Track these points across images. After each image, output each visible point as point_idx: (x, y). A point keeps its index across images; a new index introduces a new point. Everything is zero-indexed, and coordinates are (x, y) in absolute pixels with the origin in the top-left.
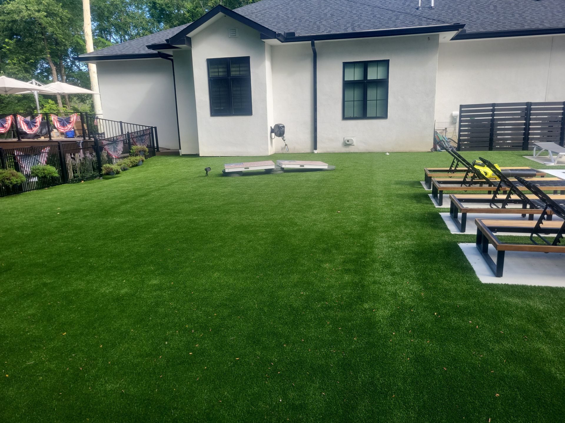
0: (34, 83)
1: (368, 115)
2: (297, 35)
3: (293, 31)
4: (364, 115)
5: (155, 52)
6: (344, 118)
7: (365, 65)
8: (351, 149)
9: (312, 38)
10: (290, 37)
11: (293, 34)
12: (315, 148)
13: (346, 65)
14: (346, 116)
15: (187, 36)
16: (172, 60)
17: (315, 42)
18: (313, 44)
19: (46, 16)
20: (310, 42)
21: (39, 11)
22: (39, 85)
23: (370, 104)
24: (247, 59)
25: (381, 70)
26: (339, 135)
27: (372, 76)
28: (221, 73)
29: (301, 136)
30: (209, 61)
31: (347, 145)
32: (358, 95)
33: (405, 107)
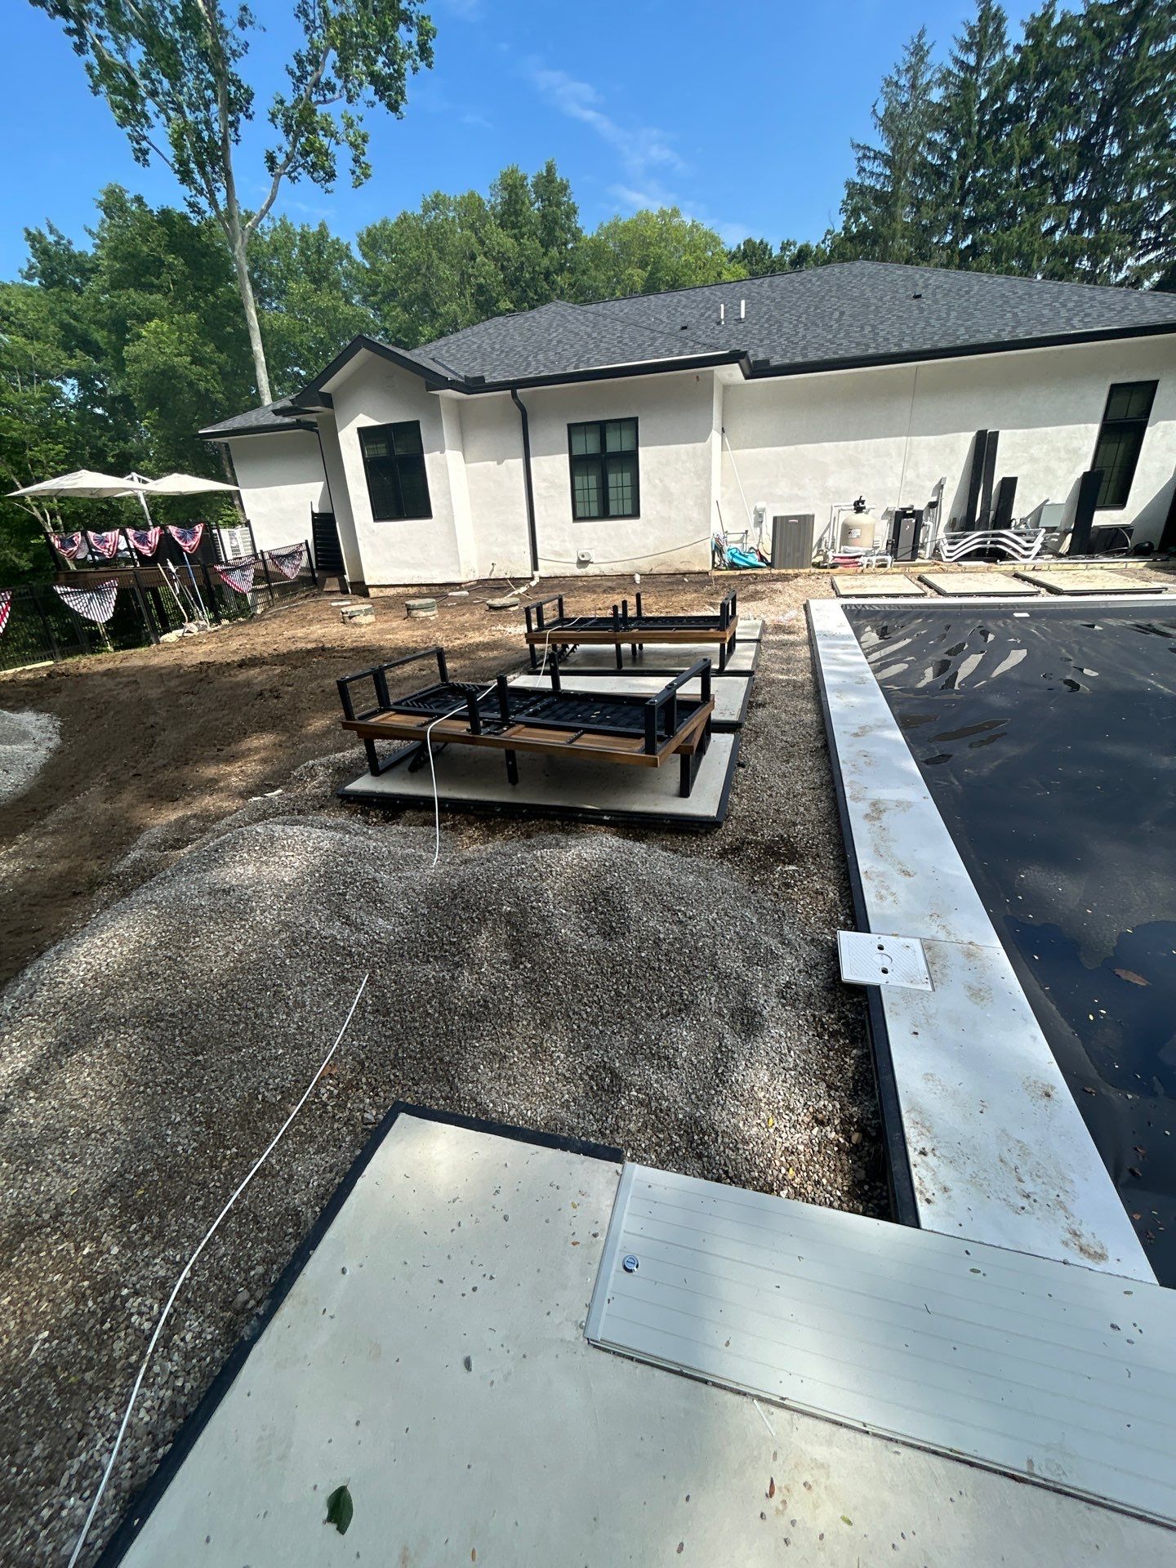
0: (136, 479)
1: (612, 512)
2: (488, 380)
3: (477, 374)
4: (605, 514)
5: (287, 420)
6: (576, 519)
7: (602, 427)
8: (591, 570)
9: (513, 386)
10: (475, 385)
11: (482, 378)
12: (535, 567)
13: (572, 428)
14: (579, 514)
15: (321, 390)
16: (317, 432)
17: (518, 391)
18: (514, 395)
19: (192, 363)
20: (509, 392)
21: (180, 355)
22: (145, 482)
23: (612, 493)
24: (417, 423)
25: (627, 435)
26: (569, 546)
27: (613, 445)
28: (381, 450)
29: (515, 549)
30: (362, 432)
31: (582, 563)
32: (593, 480)
33: (666, 497)
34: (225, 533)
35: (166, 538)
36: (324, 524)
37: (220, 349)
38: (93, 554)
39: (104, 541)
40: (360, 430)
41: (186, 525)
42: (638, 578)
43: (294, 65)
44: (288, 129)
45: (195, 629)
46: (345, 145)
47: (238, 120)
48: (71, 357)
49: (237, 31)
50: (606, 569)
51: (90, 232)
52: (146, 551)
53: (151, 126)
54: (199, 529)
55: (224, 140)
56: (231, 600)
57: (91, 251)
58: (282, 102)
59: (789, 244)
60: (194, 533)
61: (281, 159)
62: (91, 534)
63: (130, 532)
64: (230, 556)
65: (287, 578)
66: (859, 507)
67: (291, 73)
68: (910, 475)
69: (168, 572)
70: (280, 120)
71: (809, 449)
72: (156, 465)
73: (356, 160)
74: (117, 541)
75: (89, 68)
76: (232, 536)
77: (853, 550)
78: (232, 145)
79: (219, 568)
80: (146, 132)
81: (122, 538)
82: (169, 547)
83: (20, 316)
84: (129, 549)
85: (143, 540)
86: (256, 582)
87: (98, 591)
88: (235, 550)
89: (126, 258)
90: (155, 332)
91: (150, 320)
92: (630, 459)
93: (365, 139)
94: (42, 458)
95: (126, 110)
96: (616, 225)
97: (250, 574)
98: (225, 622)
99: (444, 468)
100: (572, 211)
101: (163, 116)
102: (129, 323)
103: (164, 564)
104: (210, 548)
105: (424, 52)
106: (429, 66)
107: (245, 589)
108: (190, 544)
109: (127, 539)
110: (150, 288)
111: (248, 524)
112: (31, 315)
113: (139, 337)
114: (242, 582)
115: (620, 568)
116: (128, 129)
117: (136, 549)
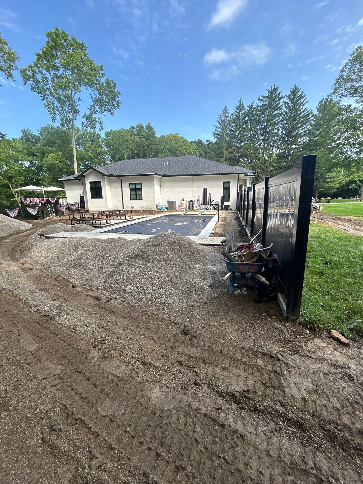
1: (138, 199)
4: (136, 199)
6: (131, 200)
7: (136, 184)
8: (134, 209)
9: (119, 176)
10: (111, 176)
11: (113, 175)
12: (123, 209)
13: (130, 184)
14: (132, 199)
15: (83, 175)
16: (81, 181)
18: (119, 178)
19: (59, 162)
21: (57, 161)
22: (44, 188)
23: (138, 195)
24: (100, 182)
25: (140, 185)
26: (130, 205)
27: (137, 187)
28: (94, 186)
29: (119, 205)
30: (90, 183)
31: (132, 208)
32: (134, 193)
33: (147, 197)
34: (61, 200)
35: (48, 200)
36: (82, 199)
37: (66, 159)
38: (31, 203)
39: (34, 200)
40: (90, 182)
41: (53, 197)
42: (141, 211)
43: (89, 107)
44: (87, 119)
45: (52, 217)
46: (98, 123)
47: (76, 116)
48: (29, 157)
49: (78, 102)
50: (137, 209)
51: (38, 131)
52: (43, 202)
53: (56, 116)
54: (55, 198)
55: (73, 120)
56: (60, 213)
57: (38, 135)
58: (86, 114)
59: (208, 140)
60: (54, 199)
61: (85, 124)
62: (31, 199)
63: (40, 198)
64: (61, 204)
65: (73, 209)
66: (183, 200)
67: (89, 108)
68: (194, 195)
69: (48, 206)
70: (85, 118)
71: (176, 189)
72: (47, 184)
73: (100, 126)
74: (37, 200)
75: (45, 104)
76: (63, 200)
77: (182, 207)
78: (74, 120)
79: (59, 206)
80: (55, 116)
81: (38, 200)
82: (48, 202)
83: (18, 149)
84: (39, 202)
85: (43, 200)
86: (66, 209)
87: (34, 209)
88: (63, 203)
89: (47, 140)
90: (52, 156)
91: (51, 153)
92: (140, 189)
93: (102, 122)
94: (18, 180)
95: (51, 112)
96: (165, 136)
97: (65, 208)
98: (58, 217)
99: (105, 190)
100: (154, 133)
101: (59, 115)
102: (46, 153)
103: (48, 205)
104: (57, 202)
105: (118, 106)
106: (119, 108)
107: (63, 210)
108: (53, 202)
109: (39, 200)
110: (51, 147)
111: (66, 198)
112: (21, 148)
113: (48, 156)
114: (63, 209)
115: (139, 209)
116: (51, 116)
117: (41, 202)
